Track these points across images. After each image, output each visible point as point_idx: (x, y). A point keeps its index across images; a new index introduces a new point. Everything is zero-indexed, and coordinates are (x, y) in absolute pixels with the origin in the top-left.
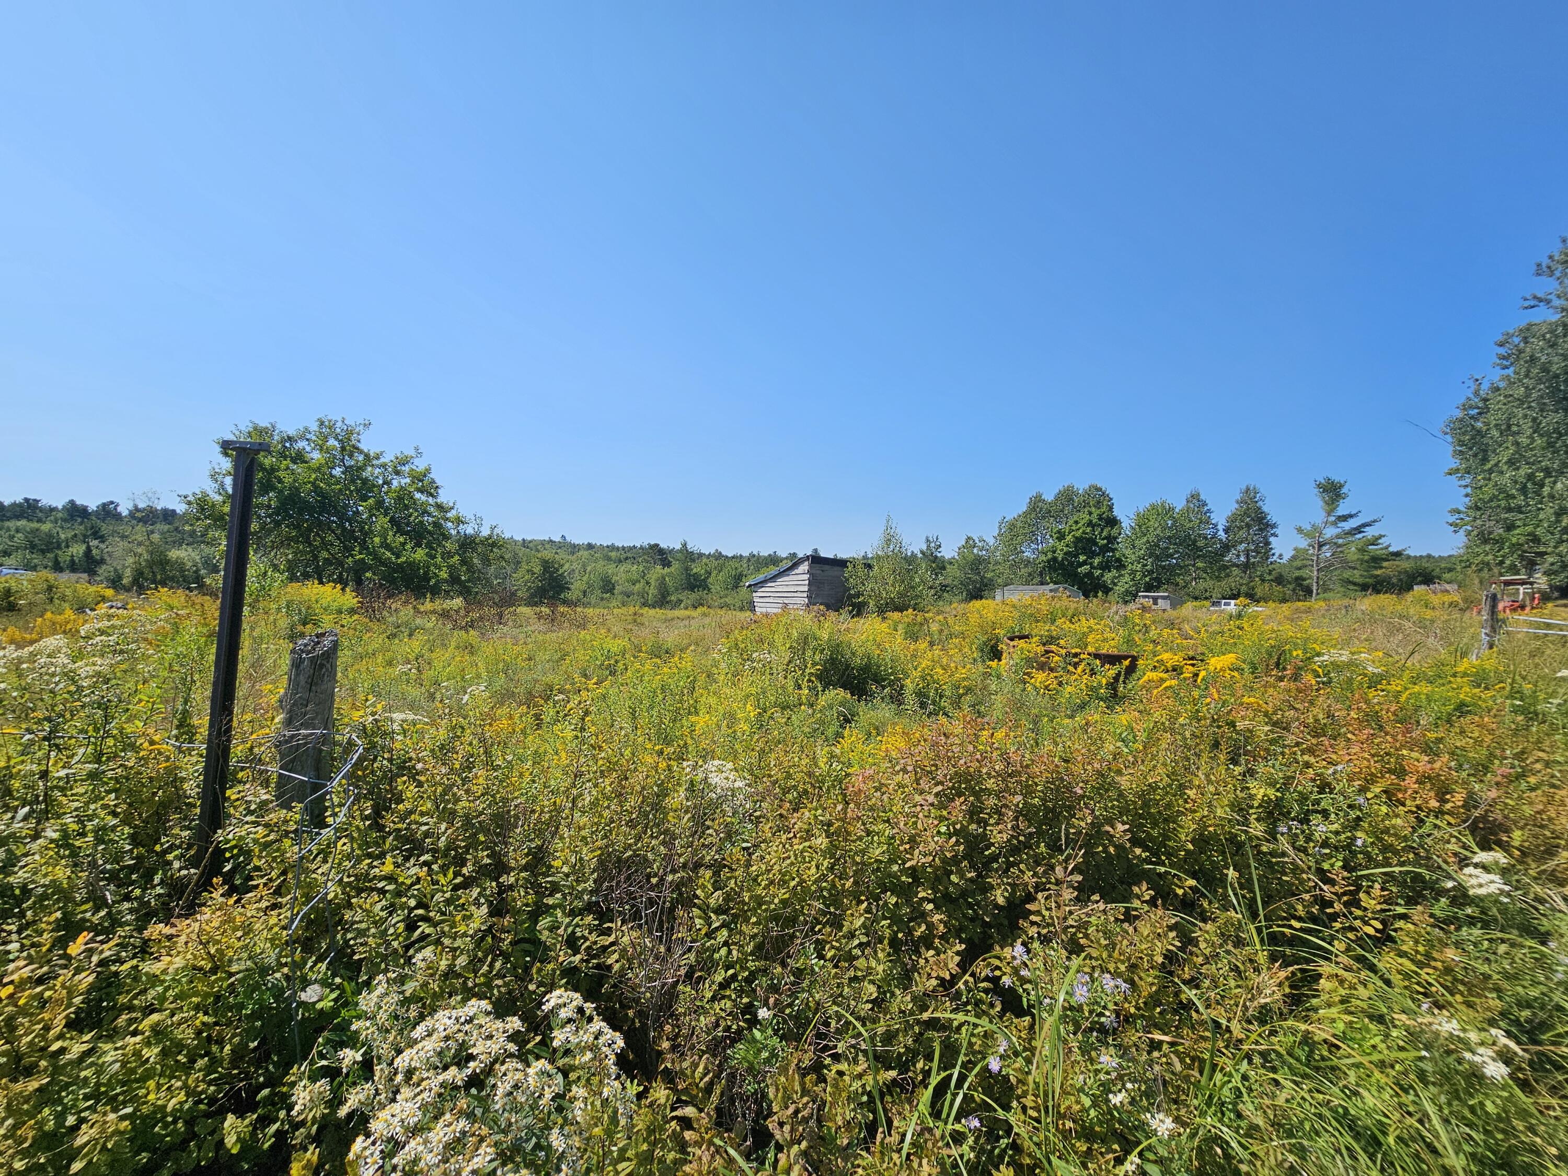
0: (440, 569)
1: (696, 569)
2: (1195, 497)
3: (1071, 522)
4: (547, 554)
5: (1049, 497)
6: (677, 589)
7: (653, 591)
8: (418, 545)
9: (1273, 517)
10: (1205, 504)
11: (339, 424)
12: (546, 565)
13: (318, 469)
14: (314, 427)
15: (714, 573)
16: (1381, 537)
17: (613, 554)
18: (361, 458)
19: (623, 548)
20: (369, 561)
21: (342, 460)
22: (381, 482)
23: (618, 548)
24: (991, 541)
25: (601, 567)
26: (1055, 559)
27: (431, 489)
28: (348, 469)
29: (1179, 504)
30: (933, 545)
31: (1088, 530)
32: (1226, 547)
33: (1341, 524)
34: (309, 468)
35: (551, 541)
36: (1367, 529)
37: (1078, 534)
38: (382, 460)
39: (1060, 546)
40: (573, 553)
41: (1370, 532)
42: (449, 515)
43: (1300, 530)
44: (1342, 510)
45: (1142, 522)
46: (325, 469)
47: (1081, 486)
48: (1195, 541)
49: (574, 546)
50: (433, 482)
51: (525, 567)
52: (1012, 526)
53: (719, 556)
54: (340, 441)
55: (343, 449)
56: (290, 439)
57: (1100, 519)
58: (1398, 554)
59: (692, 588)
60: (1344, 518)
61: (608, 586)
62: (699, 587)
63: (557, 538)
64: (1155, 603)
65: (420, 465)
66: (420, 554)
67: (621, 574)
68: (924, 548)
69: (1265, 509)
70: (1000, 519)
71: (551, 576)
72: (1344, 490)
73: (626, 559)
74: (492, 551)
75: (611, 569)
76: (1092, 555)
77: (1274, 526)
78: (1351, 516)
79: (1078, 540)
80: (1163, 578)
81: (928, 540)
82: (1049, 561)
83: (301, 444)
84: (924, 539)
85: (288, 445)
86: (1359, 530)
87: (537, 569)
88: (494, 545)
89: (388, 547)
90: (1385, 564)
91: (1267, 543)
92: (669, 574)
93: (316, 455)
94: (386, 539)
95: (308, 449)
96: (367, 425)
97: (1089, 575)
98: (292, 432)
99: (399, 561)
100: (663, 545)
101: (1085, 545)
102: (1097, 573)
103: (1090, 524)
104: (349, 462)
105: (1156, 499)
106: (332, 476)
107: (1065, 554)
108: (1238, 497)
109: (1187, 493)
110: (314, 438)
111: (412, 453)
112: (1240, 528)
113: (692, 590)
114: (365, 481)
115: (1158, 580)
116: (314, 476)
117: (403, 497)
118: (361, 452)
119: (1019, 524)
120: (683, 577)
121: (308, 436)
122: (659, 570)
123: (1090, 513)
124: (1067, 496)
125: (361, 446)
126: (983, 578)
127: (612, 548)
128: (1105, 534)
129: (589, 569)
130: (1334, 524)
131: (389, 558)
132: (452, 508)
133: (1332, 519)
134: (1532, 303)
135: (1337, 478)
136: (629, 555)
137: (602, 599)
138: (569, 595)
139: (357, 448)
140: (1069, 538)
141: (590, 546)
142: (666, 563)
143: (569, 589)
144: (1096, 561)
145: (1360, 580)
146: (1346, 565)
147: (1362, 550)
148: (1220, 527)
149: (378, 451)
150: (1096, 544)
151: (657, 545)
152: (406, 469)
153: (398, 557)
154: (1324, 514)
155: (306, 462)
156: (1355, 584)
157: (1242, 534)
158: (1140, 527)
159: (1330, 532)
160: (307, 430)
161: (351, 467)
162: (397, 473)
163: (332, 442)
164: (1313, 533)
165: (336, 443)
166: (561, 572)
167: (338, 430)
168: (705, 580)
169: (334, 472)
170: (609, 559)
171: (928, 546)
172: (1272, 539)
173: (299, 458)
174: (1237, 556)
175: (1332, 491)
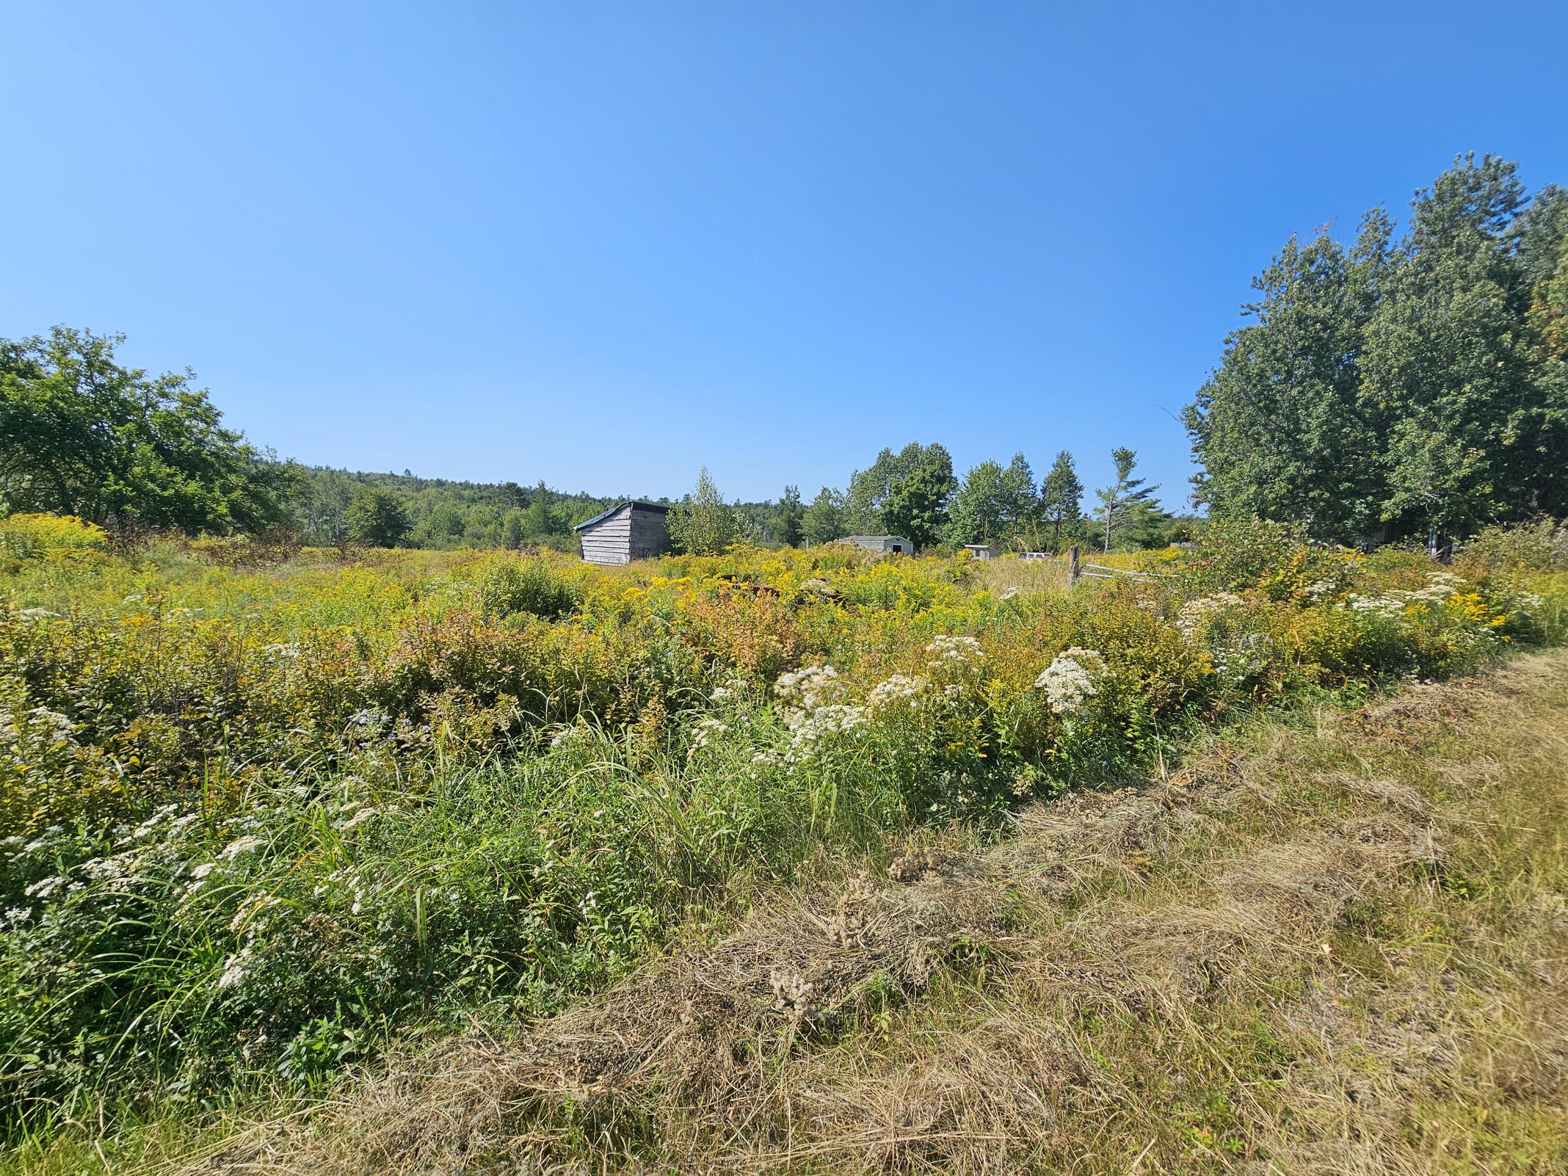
0: (218, 503)
1: (557, 511)
2: (1020, 459)
3: (907, 478)
4: (386, 490)
5: (897, 453)
6: (534, 532)
7: (506, 533)
8: (191, 476)
9: (1080, 481)
10: (1027, 467)
11: (82, 335)
12: (383, 503)
13: (54, 387)
14: (48, 336)
15: (575, 517)
16: (1157, 501)
17: (466, 493)
18: (116, 376)
19: (479, 486)
20: (129, 492)
21: (91, 376)
22: (144, 404)
23: (472, 487)
24: (845, 493)
25: (449, 507)
26: (891, 512)
27: (210, 416)
28: (98, 388)
29: (1006, 466)
30: (792, 494)
31: (922, 486)
32: (1042, 506)
33: (1130, 489)
34: (43, 384)
35: (392, 475)
36: (1148, 494)
37: (912, 489)
38: (145, 380)
39: (896, 500)
40: (418, 490)
41: (1151, 496)
42: (236, 445)
43: (1099, 493)
44: (1130, 478)
45: (974, 479)
46: (64, 387)
47: (925, 444)
48: (1016, 500)
49: (421, 482)
50: (210, 408)
51: (356, 503)
52: (863, 480)
53: (585, 499)
54: (85, 355)
55: (90, 365)
56: (14, 348)
57: (932, 476)
58: (1168, 516)
59: (550, 531)
60: (1133, 484)
61: (457, 528)
62: (556, 530)
63: (400, 473)
64: (978, 555)
65: (194, 388)
66: (193, 487)
67: (472, 514)
68: (784, 497)
69: (1075, 473)
70: (853, 471)
71: (389, 514)
72: (1134, 460)
73: (481, 498)
74: (289, 486)
75: (461, 509)
76: (923, 509)
77: (1081, 489)
78: (1138, 482)
79: (912, 495)
81: (788, 490)
82: (886, 514)
83: (30, 356)
84: (784, 489)
85: (13, 355)
86: (1142, 494)
87: (372, 507)
88: (291, 479)
89: (152, 478)
90: (1159, 524)
91: (1075, 504)
92: (525, 517)
93: (54, 369)
94: (149, 469)
95: (41, 361)
96: (121, 339)
97: (920, 527)
98: (16, 341)
99: (166, 494)
100: (521, 485)
101: (918, 499)
102: (927, 526)
103: (923, 481)
104: (99, 379)
105: (986, 460)
106: (77, 395)
107: (901, 507)
108: (1055, 460)
109: (1013, 455)
110: (49, 349)
111: (184, 374)
112: (1055, 489)
113: (551, 534)
114: (123, 403)
115: (984, 533)
116: (49, 394)
117: (172, 425)
118: (115, 369)
119: (870, 478)
120: (540, 519)
121: (41, 347)
122: (515, 511)
123: (924, 471)
124: (912, 453)
125: (113, 362)
126: (837, 528)
127: (466, 486)
128: (935, 490)
129: (436, 508)
130: (1125, 488)
131: (153, 491)
132: (241, 437)
133: (1124, 484)
134: (1248, 310)
135: (1130, 449)
136: (484, 494)
137: (449, 541)
138: (411, 536)
139: (109, 365)
140: (905, 493)
141: (440, 483)
142: (525, 504)
143: (410, 529)
144: (927, 515)
145: (1140, 538)
146: (1131, 526)
147: (1142, 512)
148: (1039, 488)
149: (138, 369)
150: (927, 499)
151: (515, 485)
152: (177, 390)
153: (164, 489)
154: (1118, 480)
155: (38, 377)
156: (1137, 541)
157: (1056, 495)
158: (972, 485)
159: (1121, 496)
160: (37, 340)
161: (103, 386)
162: (164, 395)
163: (74, 356)
164: (1108, 496)
165: (80, 357)
166: (400, 509)
167: (81, 342)
168: (565, 524)
169: (79, 390)
170: (461, 498)
171: (788, 496)
172: (1079, 500)
173: (29, 371)
174: (1051, 515)
175: (1125, 460)
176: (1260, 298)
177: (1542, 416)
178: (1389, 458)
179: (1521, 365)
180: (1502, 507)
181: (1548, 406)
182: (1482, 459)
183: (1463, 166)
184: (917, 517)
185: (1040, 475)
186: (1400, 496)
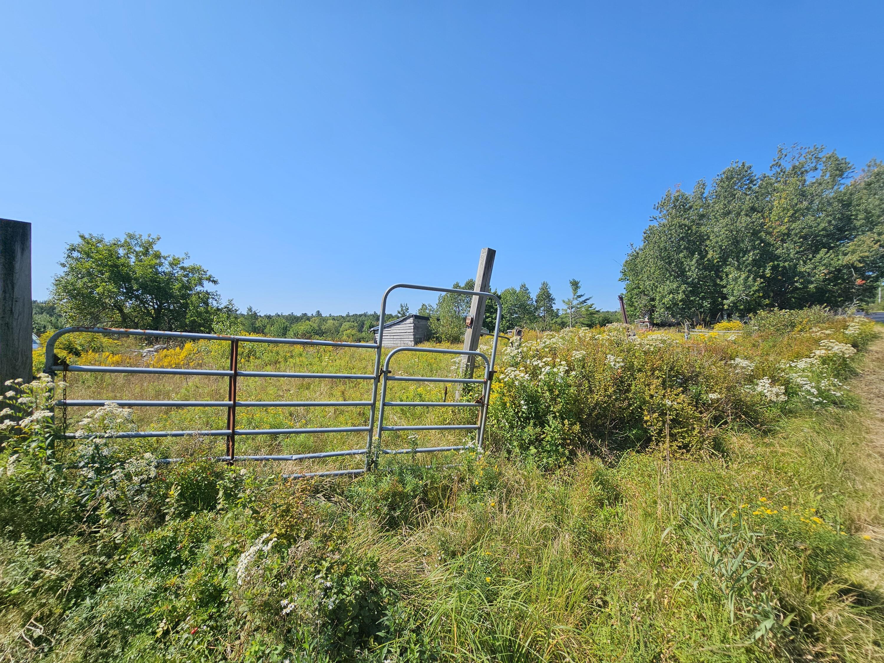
2: (523, 286)
9: (554, 296)
10: (528, 290)
16: (593, 304)
24: (435, 307)
29: (518, 290)
30: (404, 308)
32: (536, 309)
33: (579, 299)
36: (588, 301)
41: (589, 303)
43: (564, 301)
44: (579, 294)
48: (525, 306)
58: (598, 311)
60: (580, 296)
69: (551, 292)
72: (579, 285)
77: (554, 299)
78: (582, 296)
80: (514, 323)
81: (402, 306)
84: (400, 305)
86: (585, 301)
90: (594, 316)
91: (552, 307)
105: (509, 287)
108: (540, 286)
109: (520, 284)
112: (542, 300)
115: (512, 324)
124: (470, 284)
130: (576, 299)
133: (575, 297)
135: (577, 280)
145: (586, 323)
146: (581, 316)
147: (586, 310)
148: (534, 300)
154: (573, 295)
157: (542, 303)
159: (575, 302)
164: (568, 303)
172: (553, 305)
174: (541, 312)
175: (575, 285)
176: (656, 214)
177: (778, 265)
178: (724, 283)
179: (769, 244)
180: (767, 301)
181: (780, 261)
182: (762, 283)
183: (734, 166)
184: (488, 317)
185: (534, 294)
186: (732, 299)
